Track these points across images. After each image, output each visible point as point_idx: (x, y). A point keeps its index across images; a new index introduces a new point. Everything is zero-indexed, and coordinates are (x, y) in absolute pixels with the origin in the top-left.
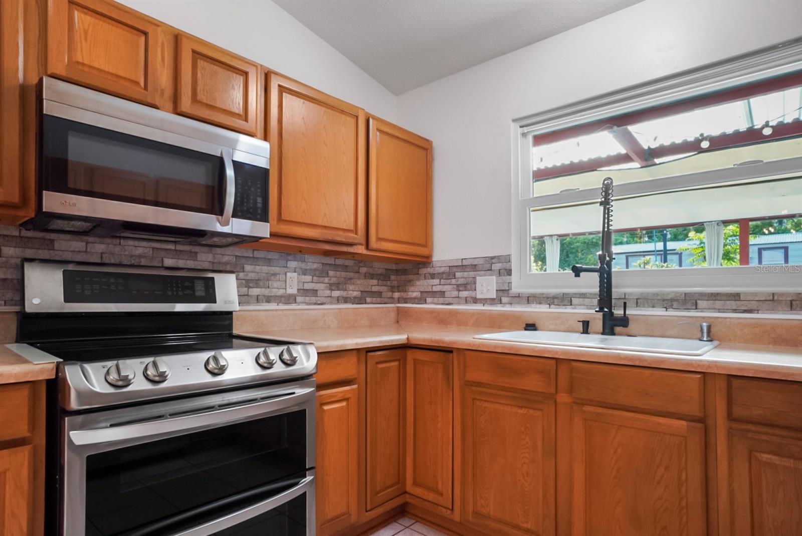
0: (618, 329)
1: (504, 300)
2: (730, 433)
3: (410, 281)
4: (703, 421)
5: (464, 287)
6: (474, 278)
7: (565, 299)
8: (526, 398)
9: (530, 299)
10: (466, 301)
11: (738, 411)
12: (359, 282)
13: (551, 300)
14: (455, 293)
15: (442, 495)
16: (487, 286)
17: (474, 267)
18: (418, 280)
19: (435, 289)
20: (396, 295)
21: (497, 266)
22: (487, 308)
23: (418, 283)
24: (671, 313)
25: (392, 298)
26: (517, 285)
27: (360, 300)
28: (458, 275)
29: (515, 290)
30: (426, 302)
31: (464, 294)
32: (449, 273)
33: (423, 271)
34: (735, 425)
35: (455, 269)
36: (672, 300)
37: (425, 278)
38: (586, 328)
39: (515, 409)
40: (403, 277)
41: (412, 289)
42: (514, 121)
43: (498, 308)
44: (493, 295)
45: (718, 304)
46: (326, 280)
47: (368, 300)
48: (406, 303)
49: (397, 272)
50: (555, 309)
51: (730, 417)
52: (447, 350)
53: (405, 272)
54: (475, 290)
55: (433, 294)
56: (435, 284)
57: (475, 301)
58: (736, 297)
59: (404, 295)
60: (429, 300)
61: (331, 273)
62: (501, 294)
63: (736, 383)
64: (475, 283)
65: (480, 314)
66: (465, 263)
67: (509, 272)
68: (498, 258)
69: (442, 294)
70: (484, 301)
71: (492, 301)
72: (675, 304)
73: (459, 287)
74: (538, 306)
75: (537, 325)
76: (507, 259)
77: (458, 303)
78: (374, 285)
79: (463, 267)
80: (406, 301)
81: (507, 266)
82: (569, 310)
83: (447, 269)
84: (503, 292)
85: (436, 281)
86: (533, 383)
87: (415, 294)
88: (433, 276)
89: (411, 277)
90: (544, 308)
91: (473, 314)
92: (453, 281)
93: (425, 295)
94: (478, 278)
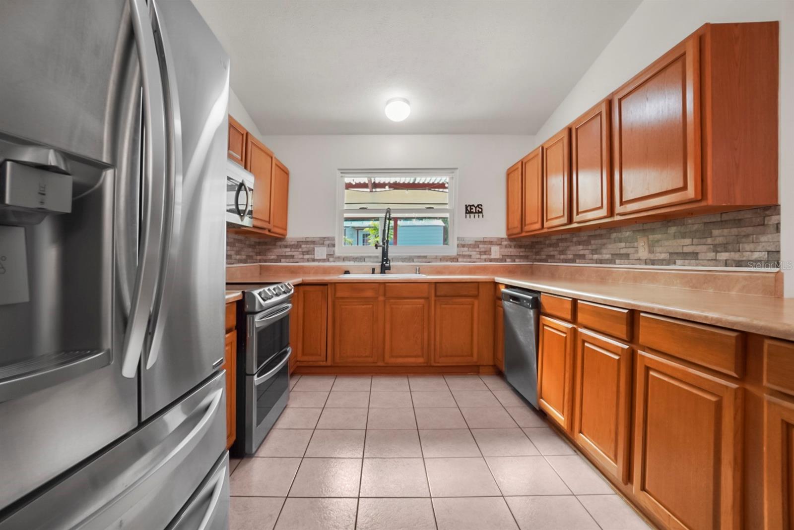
0: (386, 271)
1: (331, 259)
2: (435, 301)
3: (269, 249)
4: (427, 298)
5: (308, 253)
6: (314, 248)
7: (362, 259)
8: (366, 301)
9: (345, 259)
10: (308, 260)
11: (438, 294)
12: (246, 250)
13: (355, 259)
14: (301, 256)
15: (320, 355)
16: (321, 252)
17: (313, 242)
18: (275, 248)
19: (287, 254)
20: (259, 258)
21: (327, 242)
22: (321, 264)
23: (275, 250)
24: (405, 264)
25: (256, 260)
26: (338, 251)
27: (245, 261)
28: (303, 246)
29: (337, 254)
30: (280, 262)
31: (307, 257)
32: (298, 245)
33: (279, 243)
34: (437, 298)
35: (301, 243)
36: (405, 259)
37: (280, 247)
38: (373, 271)
39: (360, 307)
40: (264, 247)
41: (271, 253)
42: (339, 169)
43: (327, 264)
44: (325, 257)
45: (420, 260)
46: (235, 249)
47: (249, 261)
48: (265, 262)
49: (259, 243)
50: (357, 264)
51: (436, 296)
52: (324, 284)
53: (265, 243)
54: (314, 254)
55: (286, 257)
56: (288, 252)
57: (314, 260)
58: (425, 257)
59: (264, 258)
60: (282, 260)
61: (237, 245)
62: (329, 256)
63: (438, 285)
64: (314, 251)
65: (318, 267)
66: (307, 240)
67: (334, 246)
68: (328, 238)
69: (292, 257)
70: (319, 260)
71: (324, 260)
72: (406, 260)
73: (303, 253)
74: (349, 262)
75: (350, 272)
76: (333, 239)
77: (303, 262)
78: (250, 251)
79: (306, 242)
80: (265, 261)
81: (332, 242)
82: (363, 264)
83: (296, 243)
84: (330, 256)
85: (288, 250)
86: (369, 294)
87: (272, 257)
88: (286, 247)
89: (270, 247)
90: (352, 263)
91: (313, 268)
92: (300, 250)
93: (280, 257)
94: (315, 248)
